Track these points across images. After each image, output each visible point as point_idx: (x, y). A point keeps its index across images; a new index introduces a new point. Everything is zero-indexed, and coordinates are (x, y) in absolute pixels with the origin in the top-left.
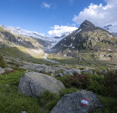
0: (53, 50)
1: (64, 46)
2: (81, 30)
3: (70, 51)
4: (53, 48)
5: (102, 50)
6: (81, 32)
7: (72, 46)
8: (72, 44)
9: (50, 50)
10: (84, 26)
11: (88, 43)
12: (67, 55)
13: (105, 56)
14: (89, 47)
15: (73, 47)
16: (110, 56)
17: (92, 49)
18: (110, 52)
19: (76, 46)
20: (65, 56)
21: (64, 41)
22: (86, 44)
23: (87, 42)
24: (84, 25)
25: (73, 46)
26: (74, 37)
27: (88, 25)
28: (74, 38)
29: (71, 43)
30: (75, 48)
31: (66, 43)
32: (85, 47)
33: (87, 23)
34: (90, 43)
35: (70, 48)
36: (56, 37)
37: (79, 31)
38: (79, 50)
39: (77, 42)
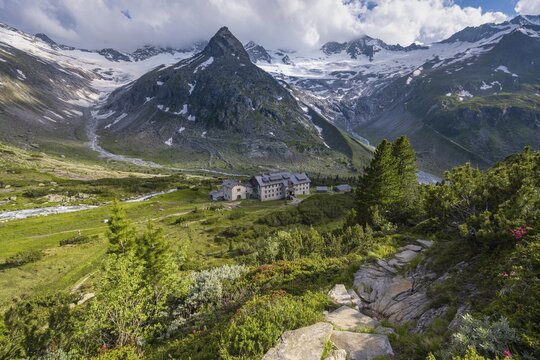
1: (160, 107)
2: (211, 60)
3: (182, 129)
5: (258, 133)
6: (211, 68)
7: (188, 114)
8: (185, 106)
10: (221, 51)
12: (175, 141)
13: (260, 147)
14: (231, 123)
15: (190, 118)
16: (269, 149)
17: (237, 130)
18: (272, 139)
19: (198, 115)
20: (169, 143)
21: (156, 87)
22: (226, 114)
23: (226, 109)
25: (190, 112)
26: (193, 83)
27: (233, 51)
28: (192, 87)
29: (182, 103)
30: (196, 121)
31: (166, 97)
32: (223, 122)
33: (231, 42)
34: (235, 114)
35: (182, 119)
36: (110, 51)
37: (205, 64)
38: (207, 128)
39: (202, 104)
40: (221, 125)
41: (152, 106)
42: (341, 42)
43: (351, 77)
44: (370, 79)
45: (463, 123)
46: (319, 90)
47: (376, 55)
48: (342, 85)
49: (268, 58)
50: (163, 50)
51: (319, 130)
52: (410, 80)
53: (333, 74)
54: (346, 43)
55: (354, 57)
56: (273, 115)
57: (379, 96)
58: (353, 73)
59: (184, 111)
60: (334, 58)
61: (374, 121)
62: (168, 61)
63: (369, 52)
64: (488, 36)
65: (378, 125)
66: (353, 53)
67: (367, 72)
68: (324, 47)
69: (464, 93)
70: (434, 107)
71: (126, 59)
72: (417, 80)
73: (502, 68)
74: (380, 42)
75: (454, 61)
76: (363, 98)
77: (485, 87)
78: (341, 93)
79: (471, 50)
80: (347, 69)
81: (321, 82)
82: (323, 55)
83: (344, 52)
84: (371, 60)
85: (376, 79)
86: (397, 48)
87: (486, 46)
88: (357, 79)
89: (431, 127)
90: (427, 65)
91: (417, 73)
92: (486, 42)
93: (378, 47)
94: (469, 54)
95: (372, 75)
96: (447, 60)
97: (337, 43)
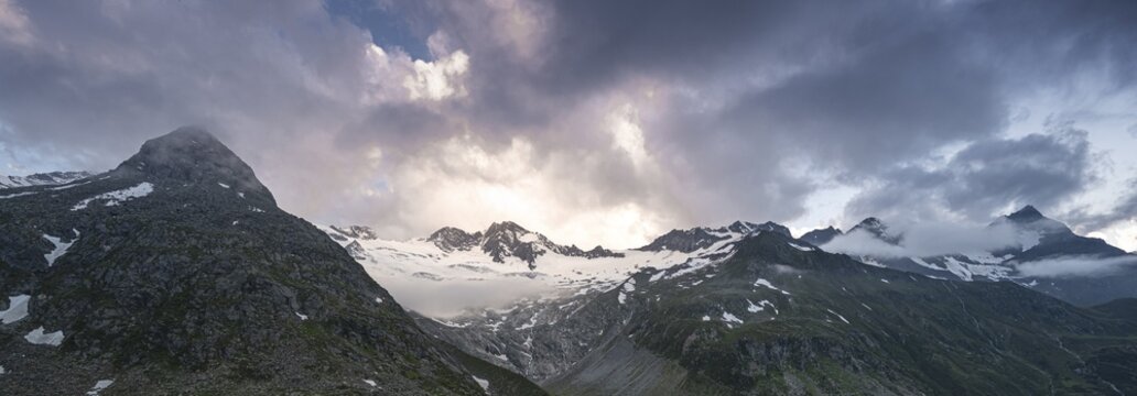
25: (39, 318)
26: (66, 236)
28: (61, 248)
42: (471, 230)
45: (752, 365)
47: (539, 260)
52: (622, 298)
54: (478, 234)
55: (497, 259)
57: (573, 323)
61: (577, 371)
63: (526, 253)
64: (706, 246)
68: (435, 236)
69: (729, 317)
70: (693, 337)
72: (635, 297)
73: (761, 281)
74: (542, 238)
75: (681, 272)
77: (753, 309)
82: (437, 251)
83: (477, 249)
84: (531, 267)
86: (572, 251)
87: (713, 257)
89: (701, 372)
91: (630, 287)
93: (541, 247)
97: (462, 232)
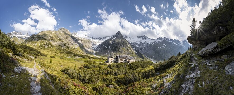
0: (98, 49)
1: (106, 47)
2: (116, 37)
3: (109, 51)
4: (98, 47)
6: (115, 39)
7: (110, 48)
8: (110, 47)
9: (96, 48)
10: (118, 36)
11: (118, 48)
12: (107, 54)
15: (110, 49)
17: (120, 52)
19: (112, 48)
21: (105, 43)
24: (118, 34)
27: (120, 35)
30: (112, 50)
31: (107, 45)
34: (119, 48)
35: (109, 49)
36: (100, 38)
37: (114, 38)
38: (114, 51)
39: (113, 46)
40: (116, 51)
41: (104, 47)
43: (143, 43)
44: (146, 44)
46: (137, 45)
48: (141, 44)
49: (127, 38)
50: (108, 37)
51: (137, 53)
53: (139, 42)
56: (127, 49)
58: (143, 42)
59: (109, 48)
60: (139, 39)
62: (108, 38)
65: (148, 53)
66: (143, 38)
67: (145, 42)
71: (102, 39)
76: (145, 47)
78: (141, 46)
79: (160, 41)
80: (142, 41)
81: (137, 43)
85: (147, 44)
88: (144, 43)
90: (155, 42)
92: (162, 40)
94: (160, 42)
95: (146, 43)
96: (158, 42)
